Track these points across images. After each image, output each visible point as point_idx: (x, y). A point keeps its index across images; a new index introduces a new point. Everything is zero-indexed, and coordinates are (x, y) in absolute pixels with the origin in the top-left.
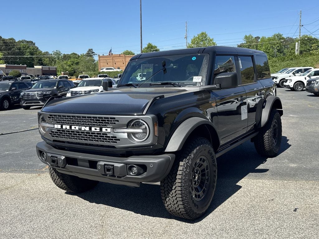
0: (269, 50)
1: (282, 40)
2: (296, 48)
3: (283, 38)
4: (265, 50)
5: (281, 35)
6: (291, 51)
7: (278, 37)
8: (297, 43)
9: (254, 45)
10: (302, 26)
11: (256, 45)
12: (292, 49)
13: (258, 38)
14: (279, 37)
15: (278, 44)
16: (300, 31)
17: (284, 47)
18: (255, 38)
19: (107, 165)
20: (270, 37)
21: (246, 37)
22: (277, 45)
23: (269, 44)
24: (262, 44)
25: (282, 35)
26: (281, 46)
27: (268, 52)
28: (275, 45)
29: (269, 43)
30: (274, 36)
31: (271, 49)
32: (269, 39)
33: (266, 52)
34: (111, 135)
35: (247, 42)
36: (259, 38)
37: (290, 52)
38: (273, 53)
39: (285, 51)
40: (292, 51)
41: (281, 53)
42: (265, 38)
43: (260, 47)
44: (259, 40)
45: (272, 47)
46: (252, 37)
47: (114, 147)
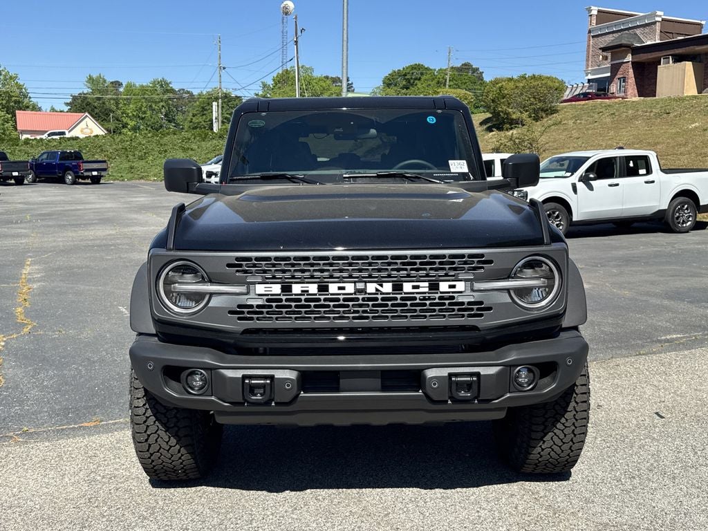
0: (145, 113)
1: (171, 95)
2: (214, 113)
3: (173, 90)
4: (135, 113)
5: (167, 84)
6: (192, 119)
7: (162, 86)
8: (215, 104)
9: (111, 99)
10: (224, 68)
11: (114, 99)
12: (194, 116)
13: (117, 84)
14: (165, 87)
15: (162, 101)
16: (220, 80)
17: (175, 109)
18: (112, 83)
19: (457, 375)
20: (144, 84)
21: (91, 80)
22: (161, 104)
23: (144, 100)
24: (127, 99)
25: (170, 83)
26: (169, 108)
27: (143, 119)
28: (156, 102)
29: (144, 98)
30: (154, 83)
31: (148, 112)
32: (143, 90)
33: (139, 116)
34: (466, 300)
35: (93, 90)
36: (119, 84)
37: (191, 122)
38: (152, 120)
39: (179, 117)
40: (194, 119)
41: (170, 121)
42: (134, 85)
43: (125, 104)
44: (121, 90)
45: (151, 106)
46: (105, 81)
47: (474, 328)
